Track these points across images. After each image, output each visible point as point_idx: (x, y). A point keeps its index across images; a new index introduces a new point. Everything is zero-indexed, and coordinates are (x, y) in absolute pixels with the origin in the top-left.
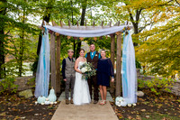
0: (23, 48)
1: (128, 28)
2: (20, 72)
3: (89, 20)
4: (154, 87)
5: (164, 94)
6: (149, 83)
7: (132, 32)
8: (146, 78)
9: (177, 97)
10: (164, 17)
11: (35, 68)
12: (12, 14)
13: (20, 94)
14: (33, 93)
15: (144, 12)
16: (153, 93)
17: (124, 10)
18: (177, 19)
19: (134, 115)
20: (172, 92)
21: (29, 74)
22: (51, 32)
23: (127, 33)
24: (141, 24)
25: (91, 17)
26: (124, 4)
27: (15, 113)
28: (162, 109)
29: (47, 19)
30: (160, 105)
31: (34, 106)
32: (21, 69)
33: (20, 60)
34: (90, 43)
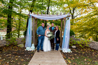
0: (20, 25)
1: (69, 16)
2: (19, 36)
3: (51, 12)
4: (81, 44)
5: (86, 47)
6: (78, 42)
7: (70, 18)
8: (77, 40)
9: (92, 49)
10: (86, 11)
11: (25, 34)
12: (15, 8)
13: (18, 46)
14: (24, 45)
15: (77, 9)
16: (80, 47)
17: (67, 8)
18: (92, 12)
19: (71, 57)
20: (89, 46)
21: (23, 36)
22: (33, 17)
23: (68, 19)
24: (75, 15)
25: (52, 11)
26: (67, 5)
27: (16, 55)
28: (84, 54)
29: (31, 11)
30: (84, 53)
31: (24, 52)
32: (19, 34)
33: (19, 30)
34: (51, 23)
